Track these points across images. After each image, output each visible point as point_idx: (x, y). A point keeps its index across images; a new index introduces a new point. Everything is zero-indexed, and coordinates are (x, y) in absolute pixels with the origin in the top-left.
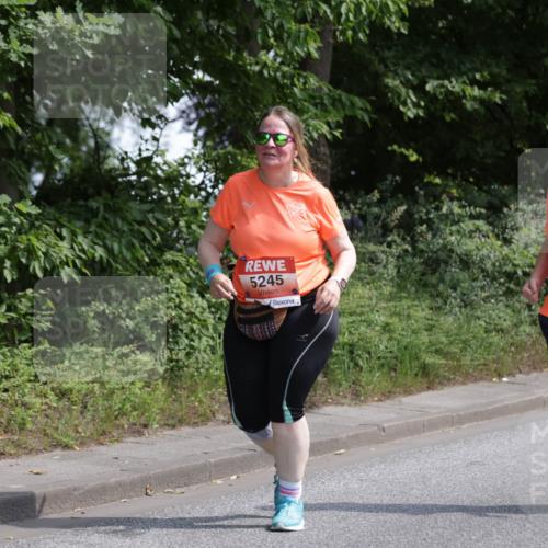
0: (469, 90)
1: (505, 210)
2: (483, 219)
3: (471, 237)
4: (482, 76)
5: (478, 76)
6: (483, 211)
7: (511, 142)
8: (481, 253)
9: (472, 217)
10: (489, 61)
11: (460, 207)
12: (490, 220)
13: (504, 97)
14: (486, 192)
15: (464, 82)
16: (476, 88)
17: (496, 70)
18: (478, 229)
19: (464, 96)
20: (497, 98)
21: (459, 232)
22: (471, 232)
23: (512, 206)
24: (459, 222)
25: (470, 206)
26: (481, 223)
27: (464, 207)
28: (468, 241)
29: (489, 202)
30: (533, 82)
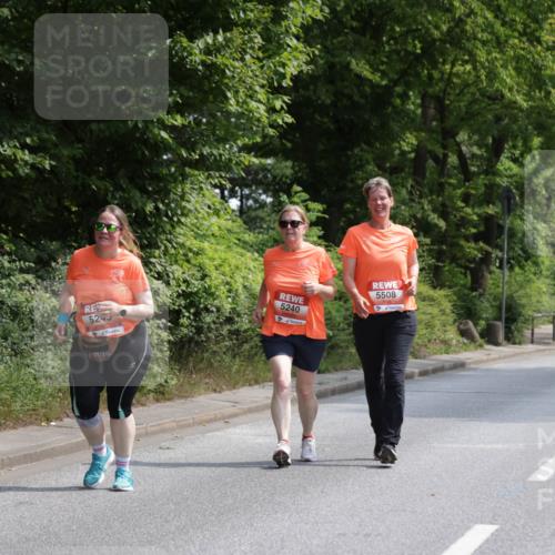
0: (20, 154)
1: (53, 264)
2: (33, 273)
3: (21, 289)
4: (32, 140)
5: (28, 140)
6: (33, 265)
7: (59, 201)
8: (30, 305)
9: (22, 271)
10: (38, 126)
11: (9, 262)
12: (40, 273)
13: (53, 163)
14: (34, 247)
15: (15, 146)
16: (27, 152)
17: (45, 136)
18: (28, 283)
19: (16, 160)
20: (47, 164)
21: (9, 285)
22: (21, 285)
23: (60, 260)
24: (9, 275)
25: (20, 260)
26: (30, 277)
27: (14, 261)
28: (19, 294)
29: (38, 257)
30: (80, 146)
